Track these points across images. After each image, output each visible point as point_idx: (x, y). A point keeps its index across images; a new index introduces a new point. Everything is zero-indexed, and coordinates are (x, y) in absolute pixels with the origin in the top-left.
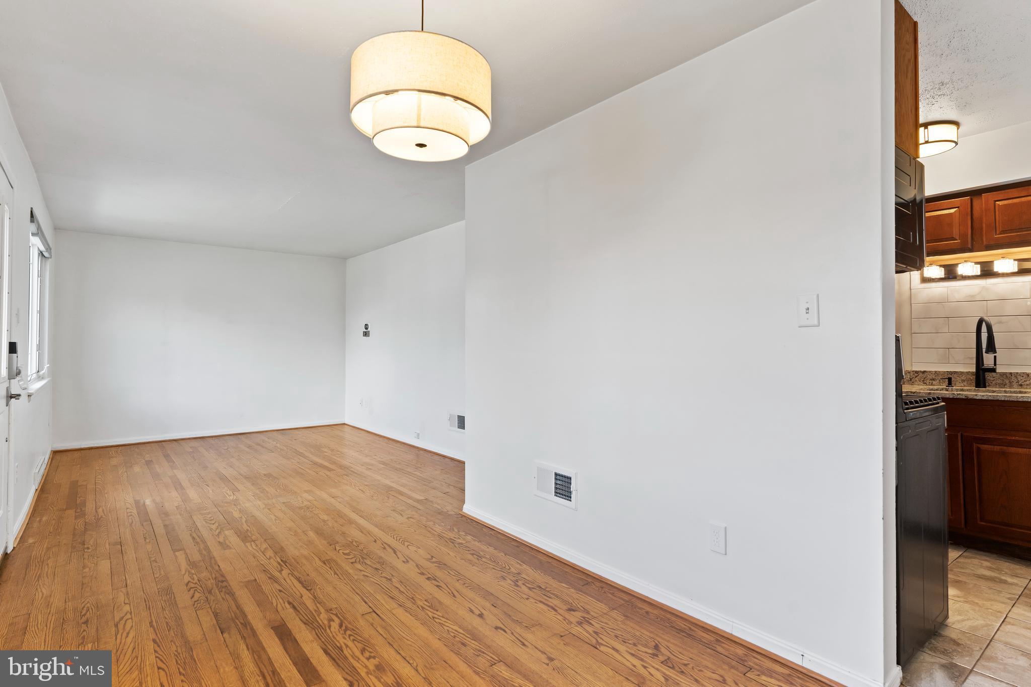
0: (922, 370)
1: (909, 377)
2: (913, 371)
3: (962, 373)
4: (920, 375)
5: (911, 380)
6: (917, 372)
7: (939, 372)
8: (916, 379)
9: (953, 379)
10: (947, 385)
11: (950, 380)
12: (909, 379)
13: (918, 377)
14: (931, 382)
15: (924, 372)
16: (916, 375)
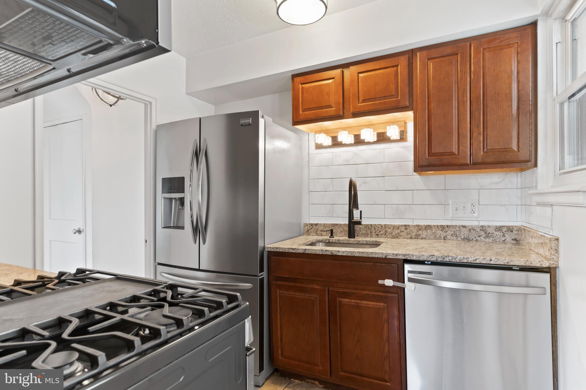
0: (316, 223)
1: (307, 229)
2: (309, 224)
3: (341, 225)
4: (314, 227)
5: (308, 232)
6: (312, 225)
7: (326, 224)
8: (312, 230)
9: (334, 231)
10: (330, 236)
11: (332, 231)
12: (307, 231)
13: (313, 229)
14: (321, 232)
15: (316, 225)
16: (312, 227)
